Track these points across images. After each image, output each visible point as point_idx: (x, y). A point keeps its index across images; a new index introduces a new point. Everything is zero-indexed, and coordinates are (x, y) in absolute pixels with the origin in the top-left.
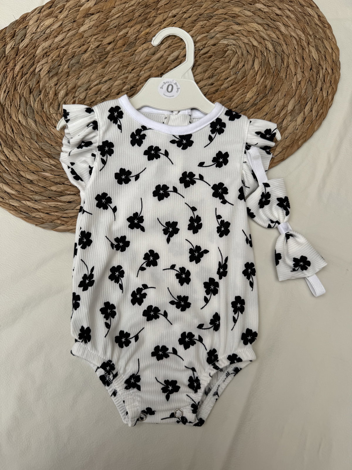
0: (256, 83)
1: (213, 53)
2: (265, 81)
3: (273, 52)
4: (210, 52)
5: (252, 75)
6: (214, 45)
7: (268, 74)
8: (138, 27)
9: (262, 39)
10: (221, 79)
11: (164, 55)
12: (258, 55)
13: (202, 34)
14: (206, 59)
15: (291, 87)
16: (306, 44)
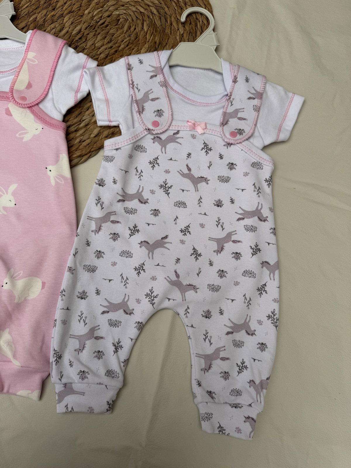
0: (147, 40)
1: (108, 23)
2: (154, 38)
3: (158, 15)
4: (106, 23)
5: (142, 35)
6: (109, 16)
7: (155, 32)
8: (44, 12)
9: (147, 6)
10: (118, 42)
11: (69, 31)
12: (146, 18)
13: (97, 9)
14: (103, 28)
15: (176, 39)
16: (183, 5)
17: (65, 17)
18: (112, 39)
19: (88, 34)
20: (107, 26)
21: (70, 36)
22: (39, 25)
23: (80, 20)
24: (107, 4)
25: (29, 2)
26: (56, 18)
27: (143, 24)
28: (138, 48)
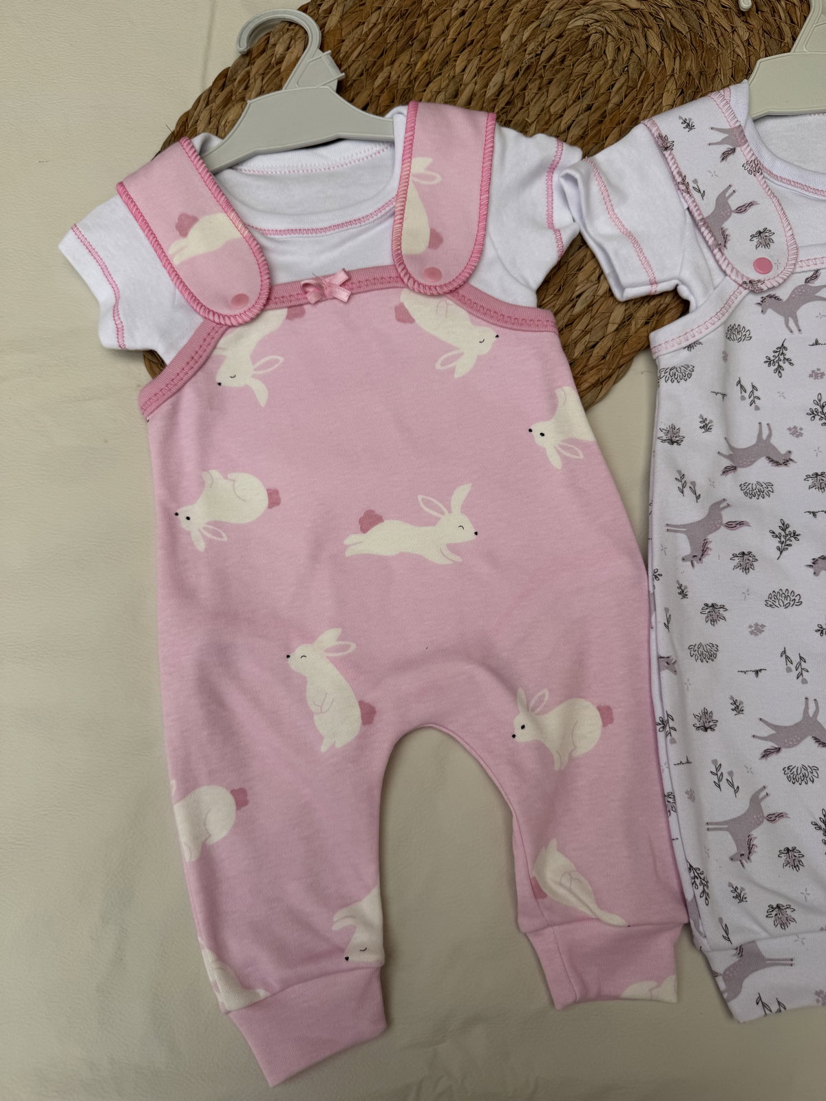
17: (456, 61)
18: (583, 87)
19: (525, 89)
20: (563, 60)
21: (483, 103)
22: (400, 92)
23: (496, 59)
24: (547, 8)
25: (360, 44)
26: (438, 65)
27: (646, 38)
28: (653, 97)
